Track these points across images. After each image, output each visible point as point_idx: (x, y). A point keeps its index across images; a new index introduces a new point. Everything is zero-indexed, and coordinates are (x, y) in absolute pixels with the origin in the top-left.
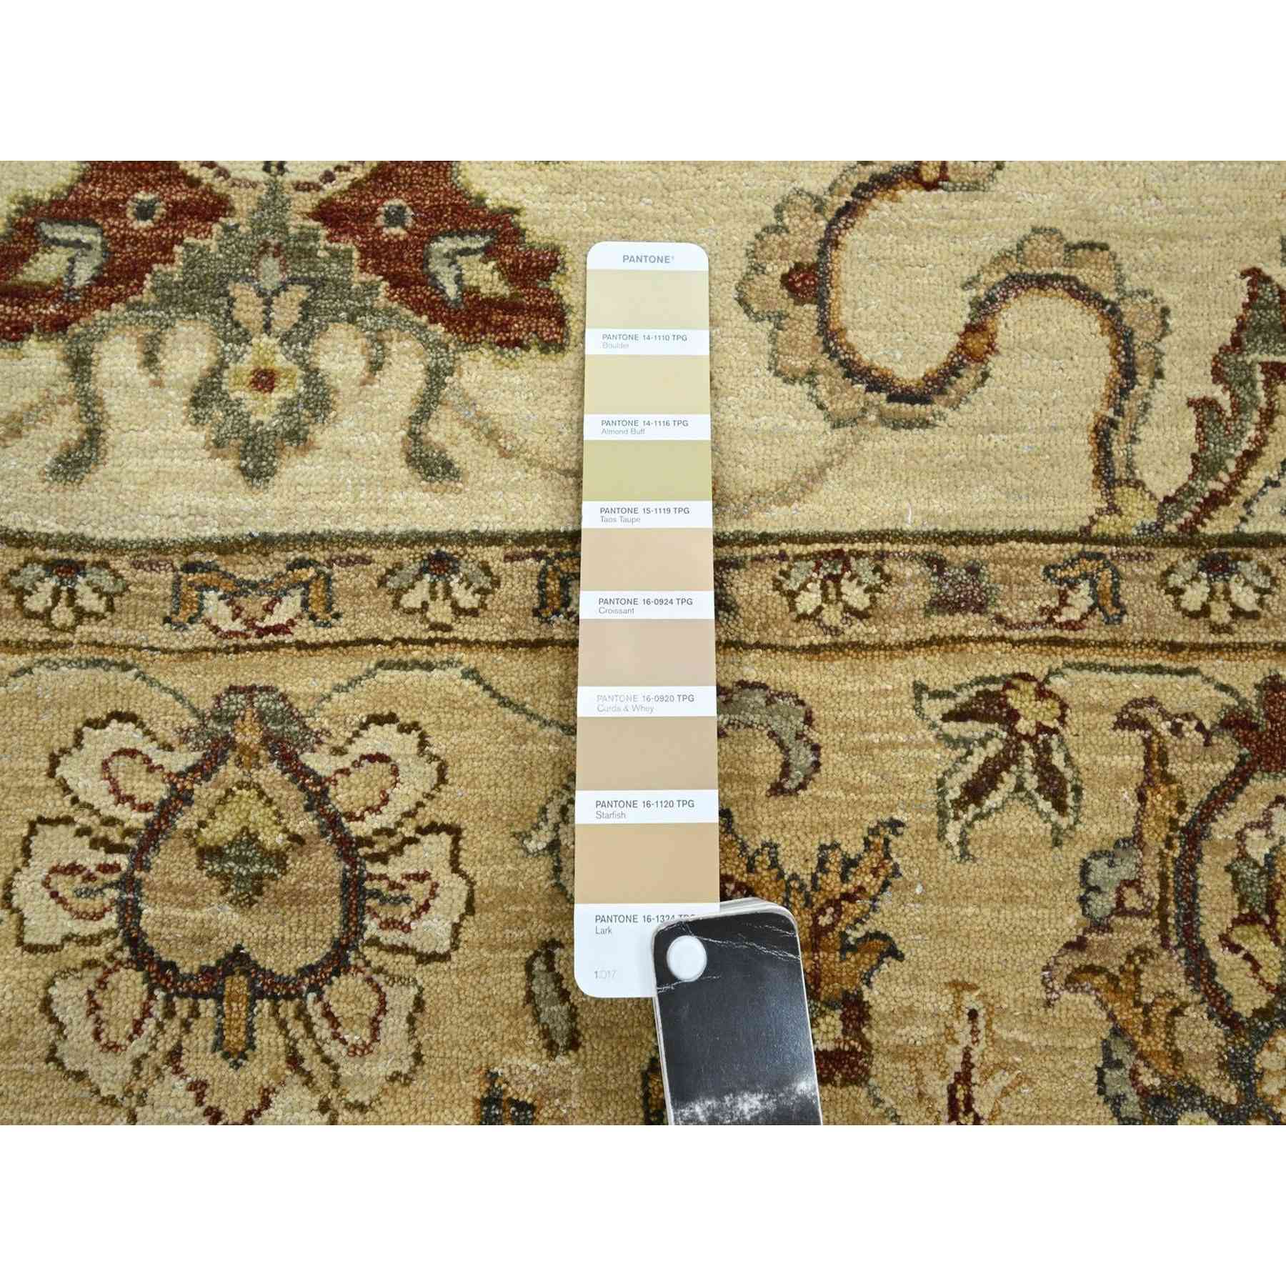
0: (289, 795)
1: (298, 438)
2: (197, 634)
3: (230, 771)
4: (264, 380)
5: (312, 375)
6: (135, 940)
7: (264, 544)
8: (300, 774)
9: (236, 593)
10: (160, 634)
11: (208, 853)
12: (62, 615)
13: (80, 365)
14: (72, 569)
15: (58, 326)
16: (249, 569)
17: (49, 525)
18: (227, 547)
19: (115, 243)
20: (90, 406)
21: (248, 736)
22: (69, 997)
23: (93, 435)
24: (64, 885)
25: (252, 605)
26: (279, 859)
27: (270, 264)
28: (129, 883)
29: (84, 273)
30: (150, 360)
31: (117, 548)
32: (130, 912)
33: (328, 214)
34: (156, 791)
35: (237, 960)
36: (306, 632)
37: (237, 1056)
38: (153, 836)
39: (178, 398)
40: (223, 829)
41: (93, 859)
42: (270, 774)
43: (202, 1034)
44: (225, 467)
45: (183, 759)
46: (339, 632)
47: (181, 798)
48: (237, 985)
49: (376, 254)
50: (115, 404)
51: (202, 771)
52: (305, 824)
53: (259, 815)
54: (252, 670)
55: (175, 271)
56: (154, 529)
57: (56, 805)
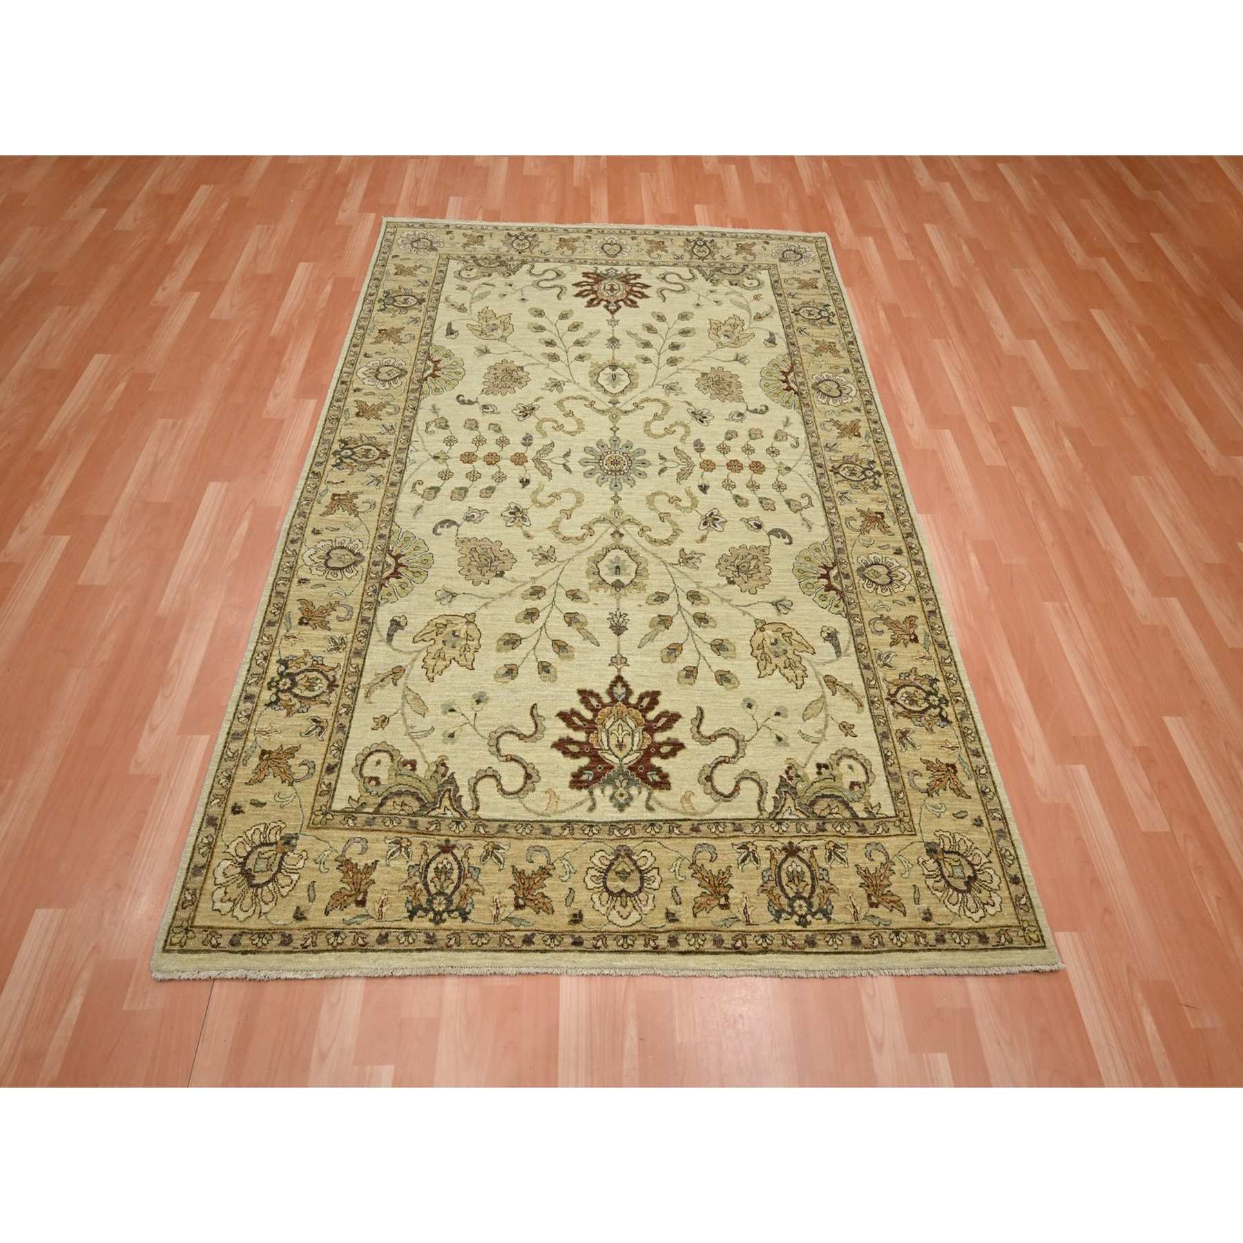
0: (630, 863)
1: (628, 804)
2: (613, 837)
3: (620, 859)
4: (622, 795)
5: (629, 794)
6: (606, 888)
7: (624, 822)
8: (632, 859)
9: (619, 830)
10: (607, 837)
11: (617, 873)
12: (591, 834)
13: (591, 793)
14: (593, 826)
15: (587, 787)
16: (621, 826)
17: (588, 819)
18: (618, 822)
19: (595, 773)
20: (593, 799)
21: (623, 853)
22: (595, 897)
23: (594, 804)
24: (594, 879)
25: (622, 832)
26: (629, 874)
27: (621, 777)
28: (604, 878)
29: (591, 778)
30: (603, 792)
31: (599, 823)
32: (605, 883)
33: (629, 768)
34: (608, 863)
35: (623, 891)
36: (631, 836)
37: (625, 907)
38: (608, 870)
39: (607, 799)
40: (619, 869)
41: (598, 874)
42: (627, 860)
43: (618, 904)
44: (616, 809)
45: (612, 857)
46: (636, 836)
47: (612, 864)
48: (624, 895)
49: (638, 775)
50: (597, 799)
51: (616, 859)
52: (633, 868)
53: (625, 866)
54: (623, 843)
55: (606, 778)
56: (605, 819)
57: (591, 865)
